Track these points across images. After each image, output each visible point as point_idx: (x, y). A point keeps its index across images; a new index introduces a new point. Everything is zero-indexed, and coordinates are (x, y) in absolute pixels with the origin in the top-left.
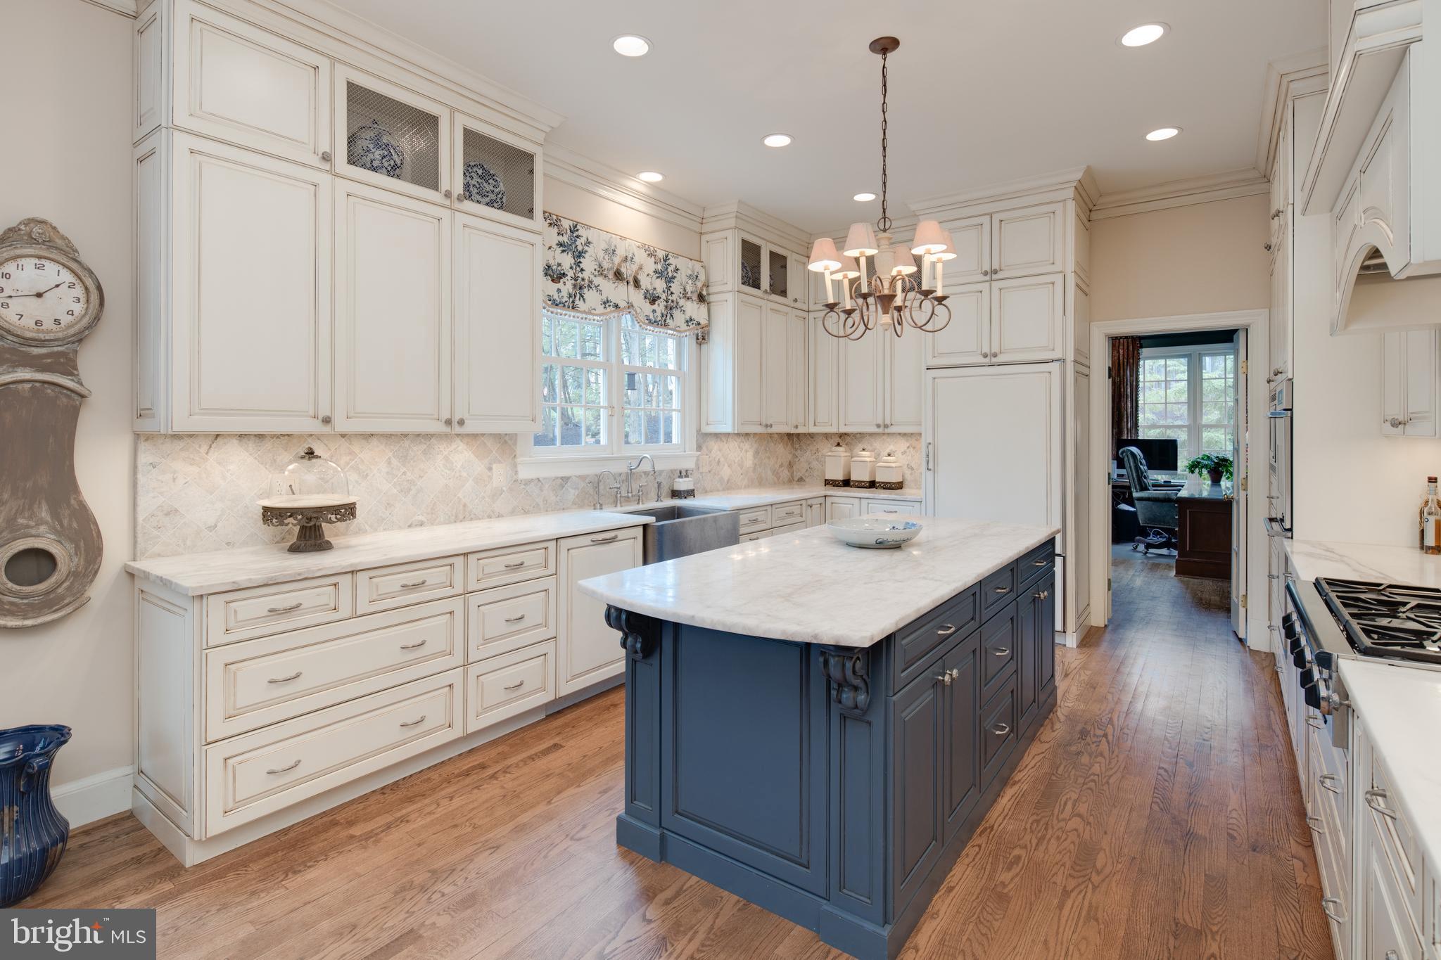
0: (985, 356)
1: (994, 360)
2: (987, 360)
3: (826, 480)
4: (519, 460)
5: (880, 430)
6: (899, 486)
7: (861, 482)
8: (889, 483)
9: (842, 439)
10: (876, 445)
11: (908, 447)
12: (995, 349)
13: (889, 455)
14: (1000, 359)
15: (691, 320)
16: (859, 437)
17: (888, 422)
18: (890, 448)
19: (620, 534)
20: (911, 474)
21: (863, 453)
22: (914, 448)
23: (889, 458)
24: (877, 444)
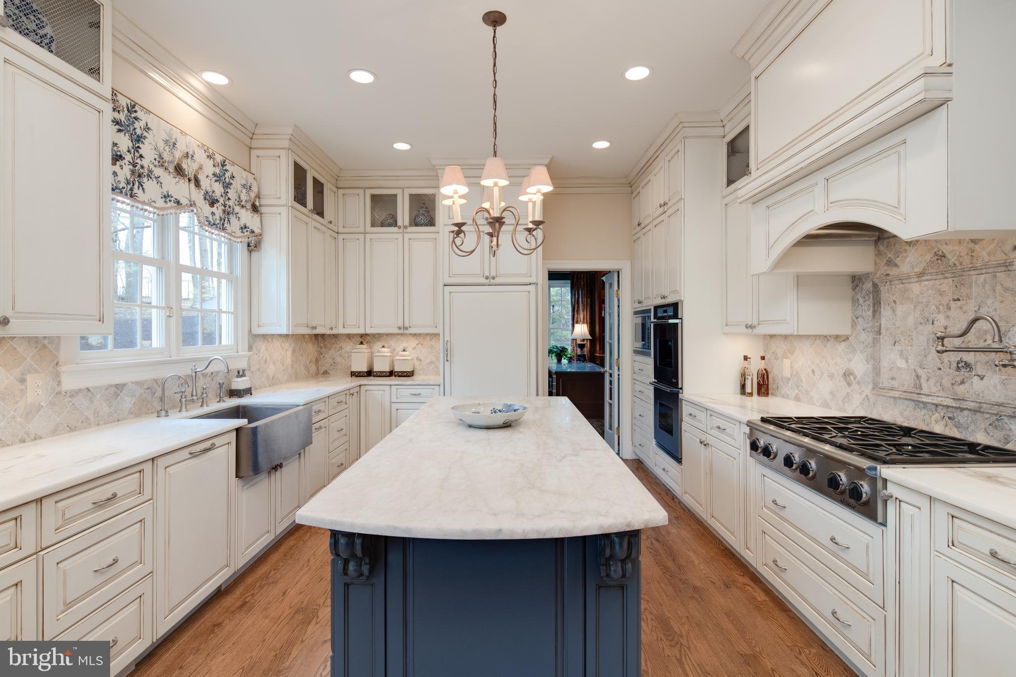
0: (487, 278)
1: (492, 281)
2: (487, 281)
3: (352, 372)
4: (62, 369)
5: (401, 331)
6: (409, 374)
7: (383, 372)
8: (406, 372)
9: (363, 339)
10: (391, 343)
11: (417, 344)
12: (493, 274)
13: (404, 350)
14: (497, 280)
15: (245, 227)
16: (377, 337)
17: (406, 325)
18: (404, 345)
19: (216, 441)
20: (420, 364)
21: (383, 349)
22: (422, 345)
23: (404, 353)
24: (393, 343)
